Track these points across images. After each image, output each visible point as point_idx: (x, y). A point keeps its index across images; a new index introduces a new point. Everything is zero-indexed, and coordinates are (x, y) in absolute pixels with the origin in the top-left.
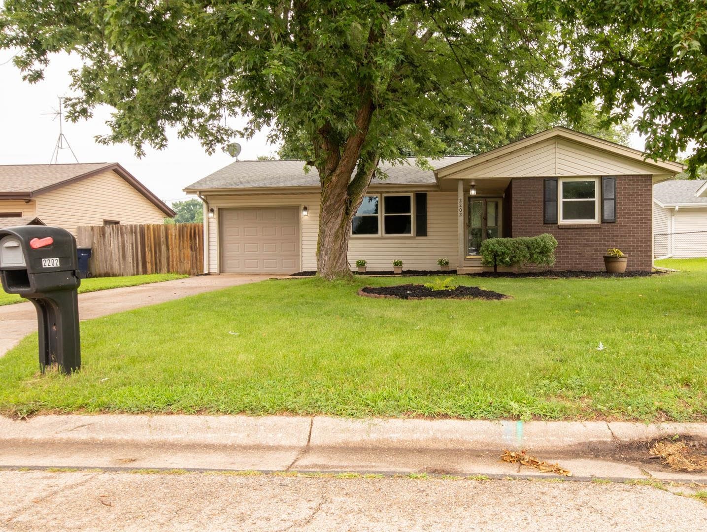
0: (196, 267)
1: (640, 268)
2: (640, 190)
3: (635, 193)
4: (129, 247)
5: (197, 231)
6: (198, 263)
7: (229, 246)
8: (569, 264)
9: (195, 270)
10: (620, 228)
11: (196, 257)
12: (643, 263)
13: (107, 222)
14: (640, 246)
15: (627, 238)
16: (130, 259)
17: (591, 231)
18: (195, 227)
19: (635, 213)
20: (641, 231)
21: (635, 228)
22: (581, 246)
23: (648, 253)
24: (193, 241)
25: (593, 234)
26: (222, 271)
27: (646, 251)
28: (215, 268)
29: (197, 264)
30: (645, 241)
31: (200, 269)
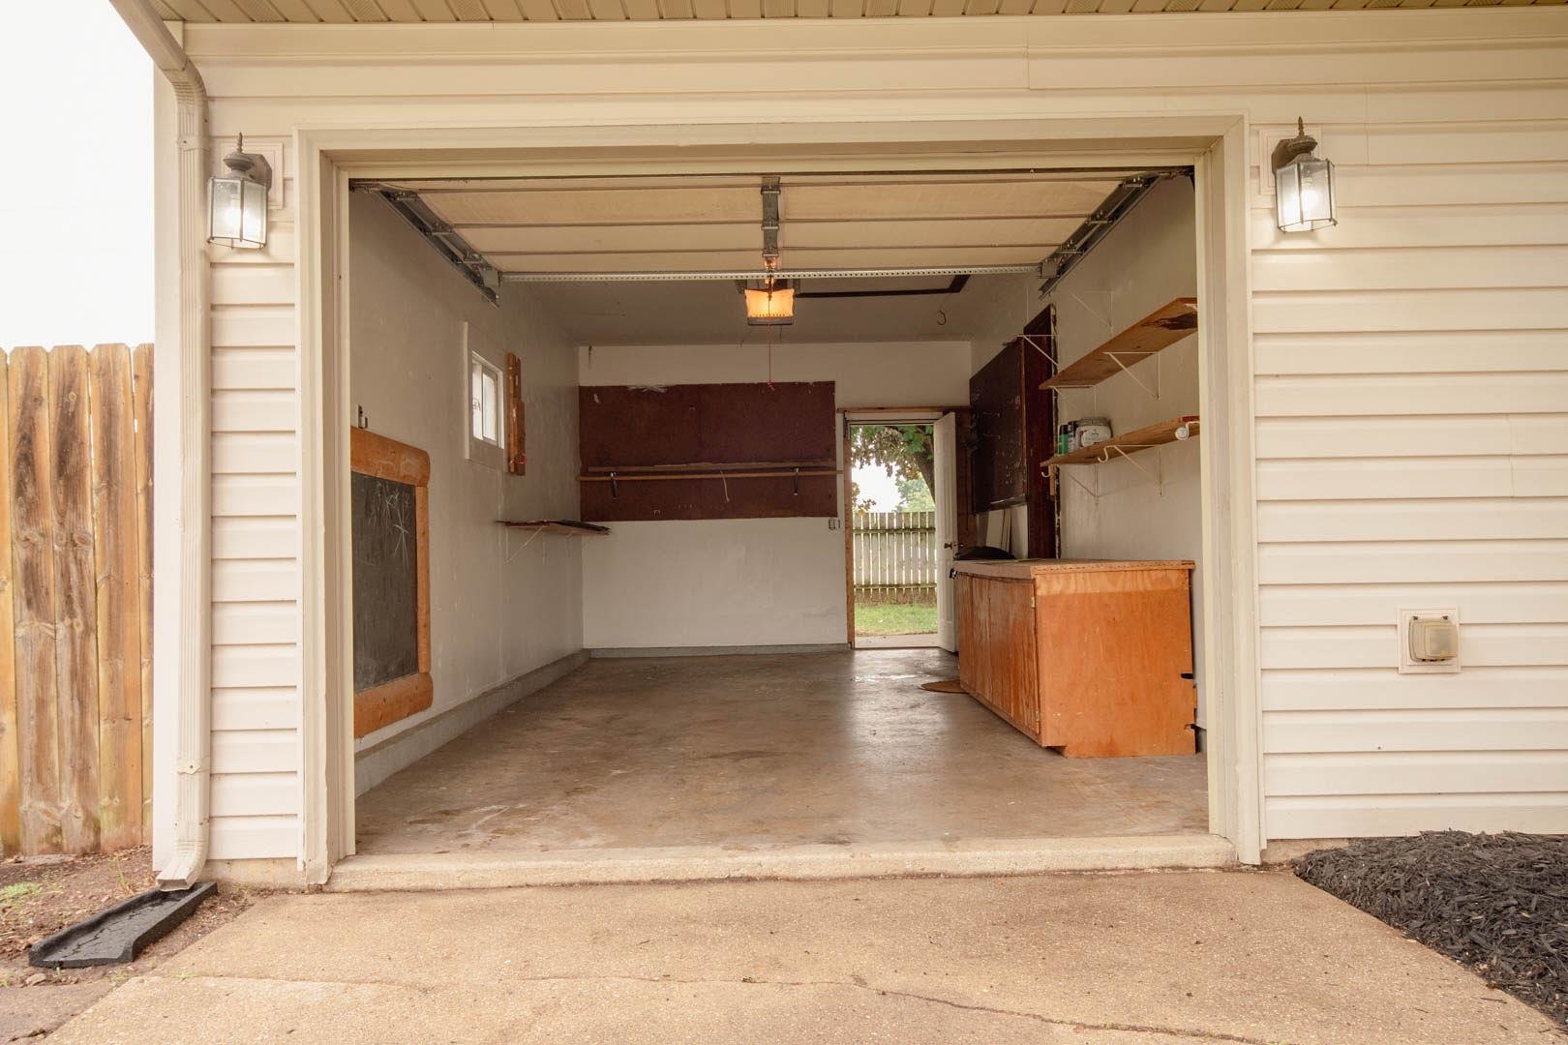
0: (83, 774)
5: (90, 427)
6: (101, 733)
9: (68, 800)
11: (79, 676)
18: (68, 385)
24: (51, 521)
29: (83, 739)
31: (118, 787)
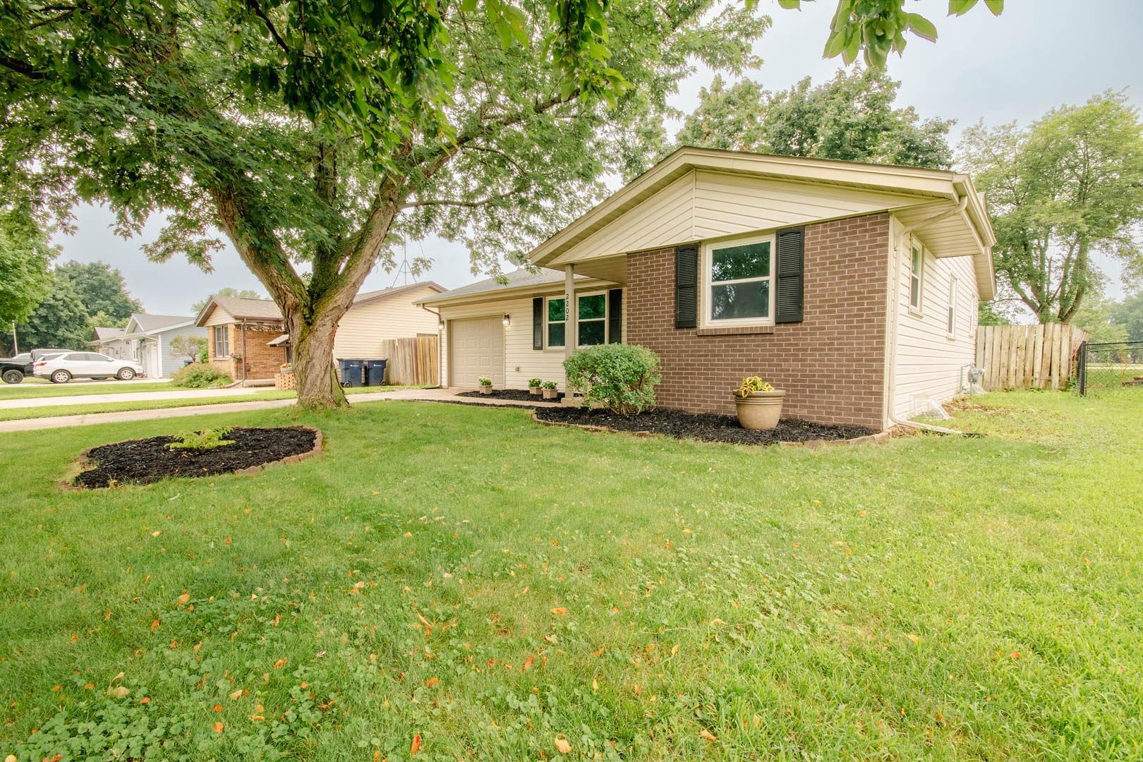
1: (852, 420)
2: (857, 249)
3: (846, 256)
4: (408, 357)
7: (458, 359)
8: (714, 402)
10: (811, 334)
12: (860, 410)
13: (418, 335)
14: (856, 371)
15: (827, 355)
16: (409, 371)
17: (753, 341)
19: (846, 300)
20: (857, 338)
21: (843, 333)
22: (736, 370)
23: (874, 388)
25: (758, 346)
26: (450, 384)
27: (869, 382)
28: (445, 384)
30: (867, 360)
